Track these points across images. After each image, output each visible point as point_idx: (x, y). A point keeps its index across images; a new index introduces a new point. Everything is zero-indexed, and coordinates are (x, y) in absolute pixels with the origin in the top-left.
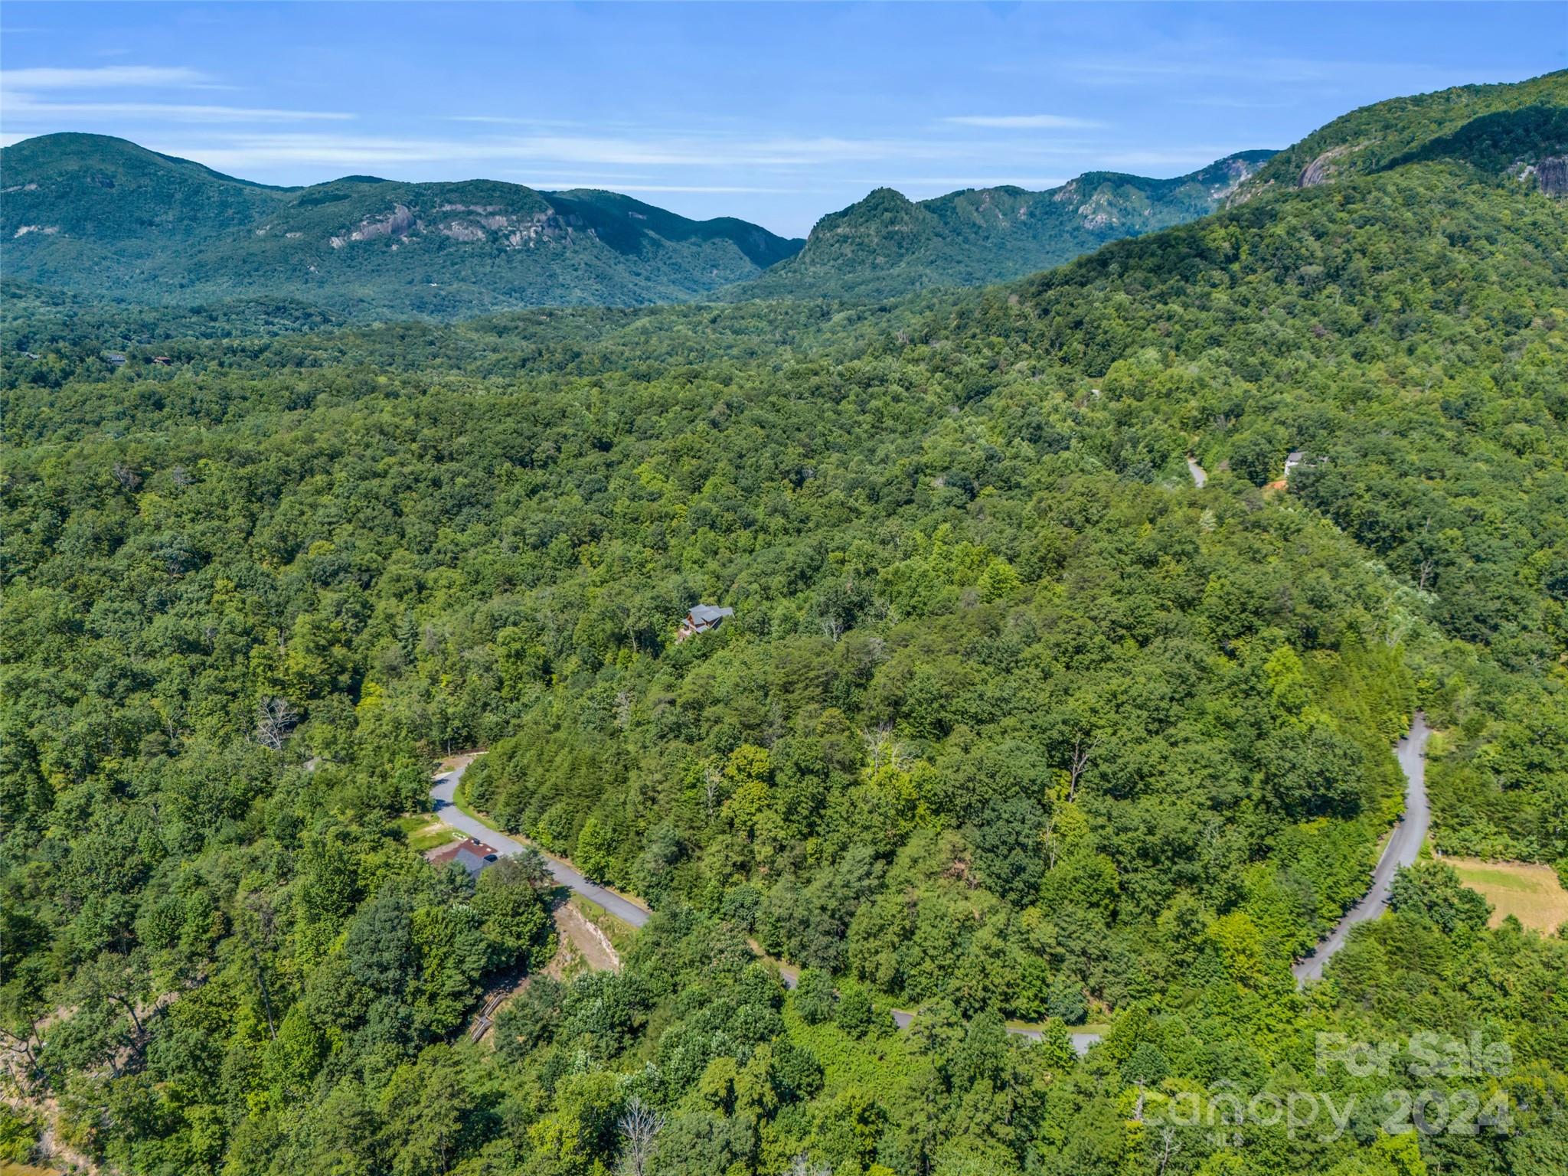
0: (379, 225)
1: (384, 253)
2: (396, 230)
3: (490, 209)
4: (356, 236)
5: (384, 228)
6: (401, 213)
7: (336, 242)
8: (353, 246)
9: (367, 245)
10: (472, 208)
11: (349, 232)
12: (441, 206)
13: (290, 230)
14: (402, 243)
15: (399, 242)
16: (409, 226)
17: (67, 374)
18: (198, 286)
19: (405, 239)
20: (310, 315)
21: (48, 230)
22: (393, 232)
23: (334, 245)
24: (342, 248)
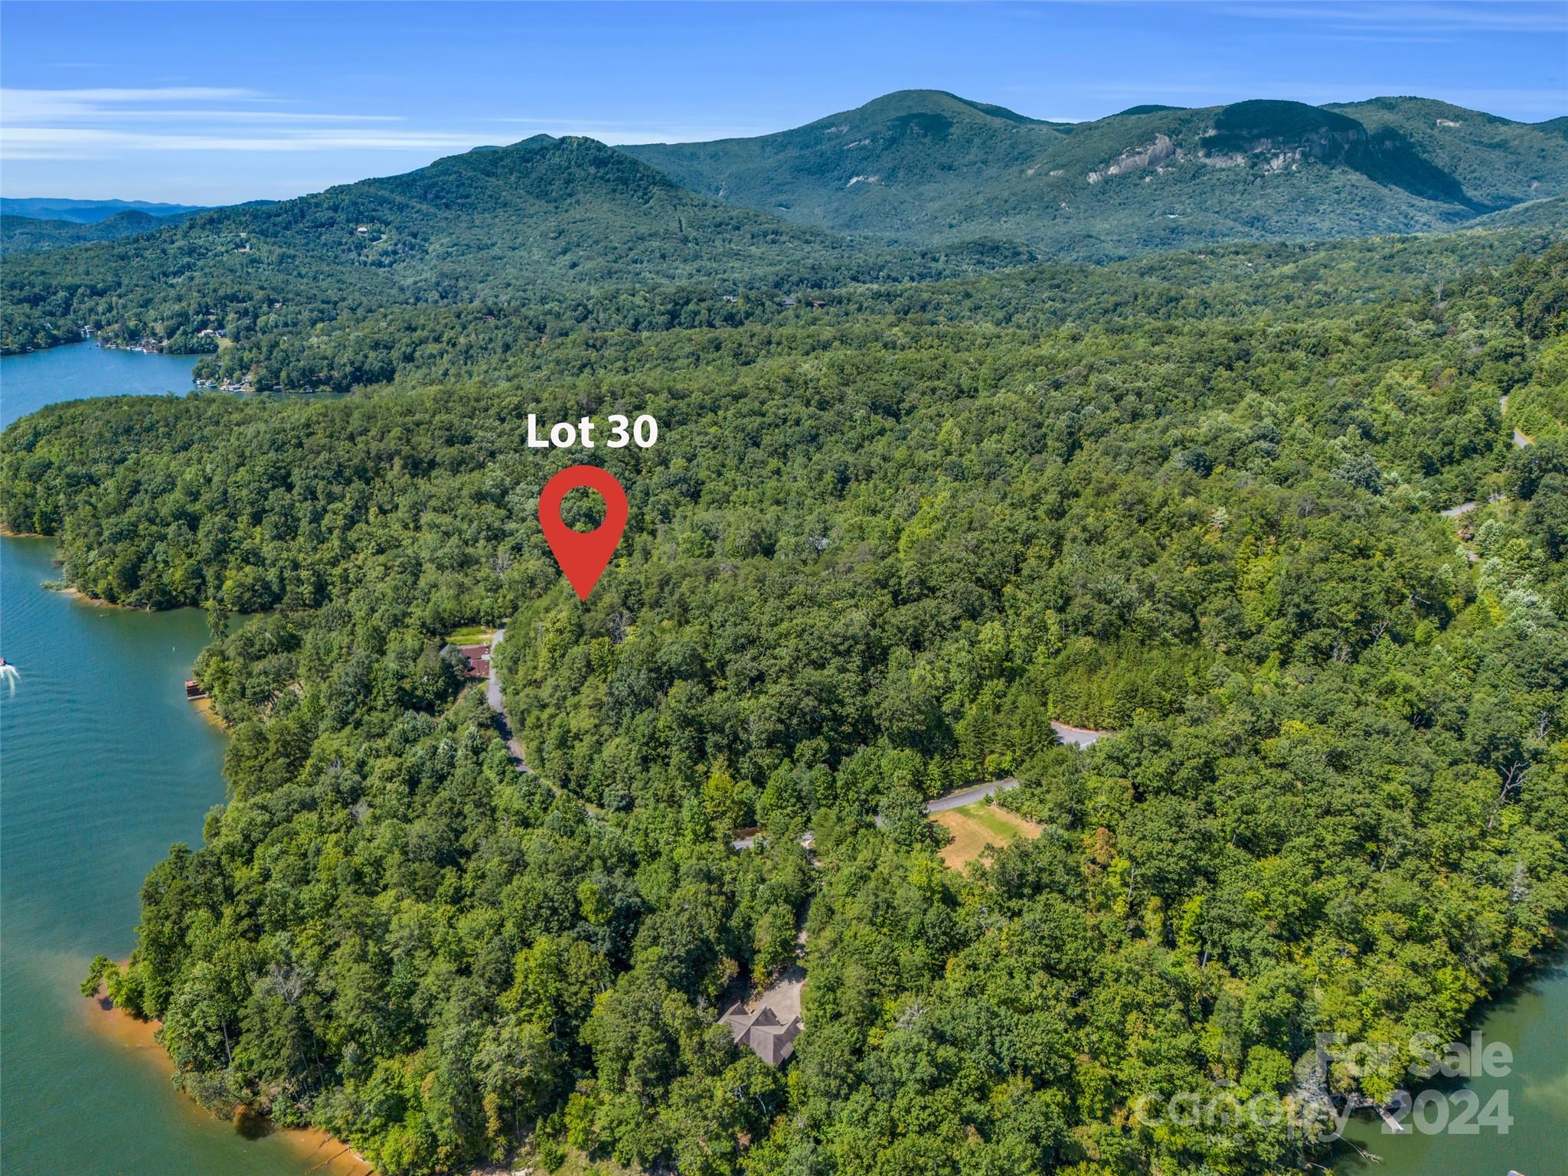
0: (1137, 158)
1: (1136, 185)
2: (1154, 161)
3: (1255, 131)
4: (1113, 170)
5: (1142, 160)
6: (1163, 143)
7: (1093, 177)
8: (1107, 181)
9: (1123, 177)
10: (1237, 131)
11: (1108, 167)
12: (1205, 131)
13: (1054, 169)
14: (1157, 174)
15: (1152, 172)
16: (1167, 156)
17: (748, 315)
18: (964, 225)
19: (1160, 170)
20: (1019, 254)
21: (871, 179)
22: (1150, 163)
23: (1091, 181)
24: (1097, 183)
